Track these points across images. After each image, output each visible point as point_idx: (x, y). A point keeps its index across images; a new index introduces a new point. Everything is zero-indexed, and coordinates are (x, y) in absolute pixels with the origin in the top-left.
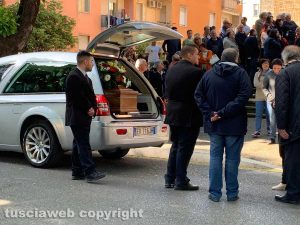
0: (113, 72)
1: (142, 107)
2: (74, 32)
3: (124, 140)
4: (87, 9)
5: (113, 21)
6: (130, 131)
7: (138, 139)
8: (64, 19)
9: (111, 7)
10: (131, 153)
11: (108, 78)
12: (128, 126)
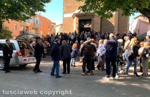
0: (23, 45)
1: (31, 54)
2: (12, 35)
3: (26, 62)
4: (16, 29)
5: (23, 32)
6: (27, 59)
7: (29, 62)
8: (10, 31)
9: (23, 29)
10: (28, 65)
11: (21, 46)
12: (27, 58)
